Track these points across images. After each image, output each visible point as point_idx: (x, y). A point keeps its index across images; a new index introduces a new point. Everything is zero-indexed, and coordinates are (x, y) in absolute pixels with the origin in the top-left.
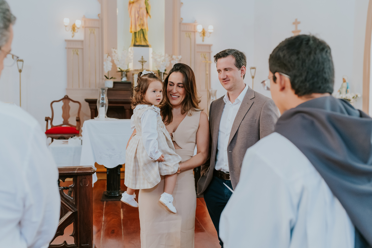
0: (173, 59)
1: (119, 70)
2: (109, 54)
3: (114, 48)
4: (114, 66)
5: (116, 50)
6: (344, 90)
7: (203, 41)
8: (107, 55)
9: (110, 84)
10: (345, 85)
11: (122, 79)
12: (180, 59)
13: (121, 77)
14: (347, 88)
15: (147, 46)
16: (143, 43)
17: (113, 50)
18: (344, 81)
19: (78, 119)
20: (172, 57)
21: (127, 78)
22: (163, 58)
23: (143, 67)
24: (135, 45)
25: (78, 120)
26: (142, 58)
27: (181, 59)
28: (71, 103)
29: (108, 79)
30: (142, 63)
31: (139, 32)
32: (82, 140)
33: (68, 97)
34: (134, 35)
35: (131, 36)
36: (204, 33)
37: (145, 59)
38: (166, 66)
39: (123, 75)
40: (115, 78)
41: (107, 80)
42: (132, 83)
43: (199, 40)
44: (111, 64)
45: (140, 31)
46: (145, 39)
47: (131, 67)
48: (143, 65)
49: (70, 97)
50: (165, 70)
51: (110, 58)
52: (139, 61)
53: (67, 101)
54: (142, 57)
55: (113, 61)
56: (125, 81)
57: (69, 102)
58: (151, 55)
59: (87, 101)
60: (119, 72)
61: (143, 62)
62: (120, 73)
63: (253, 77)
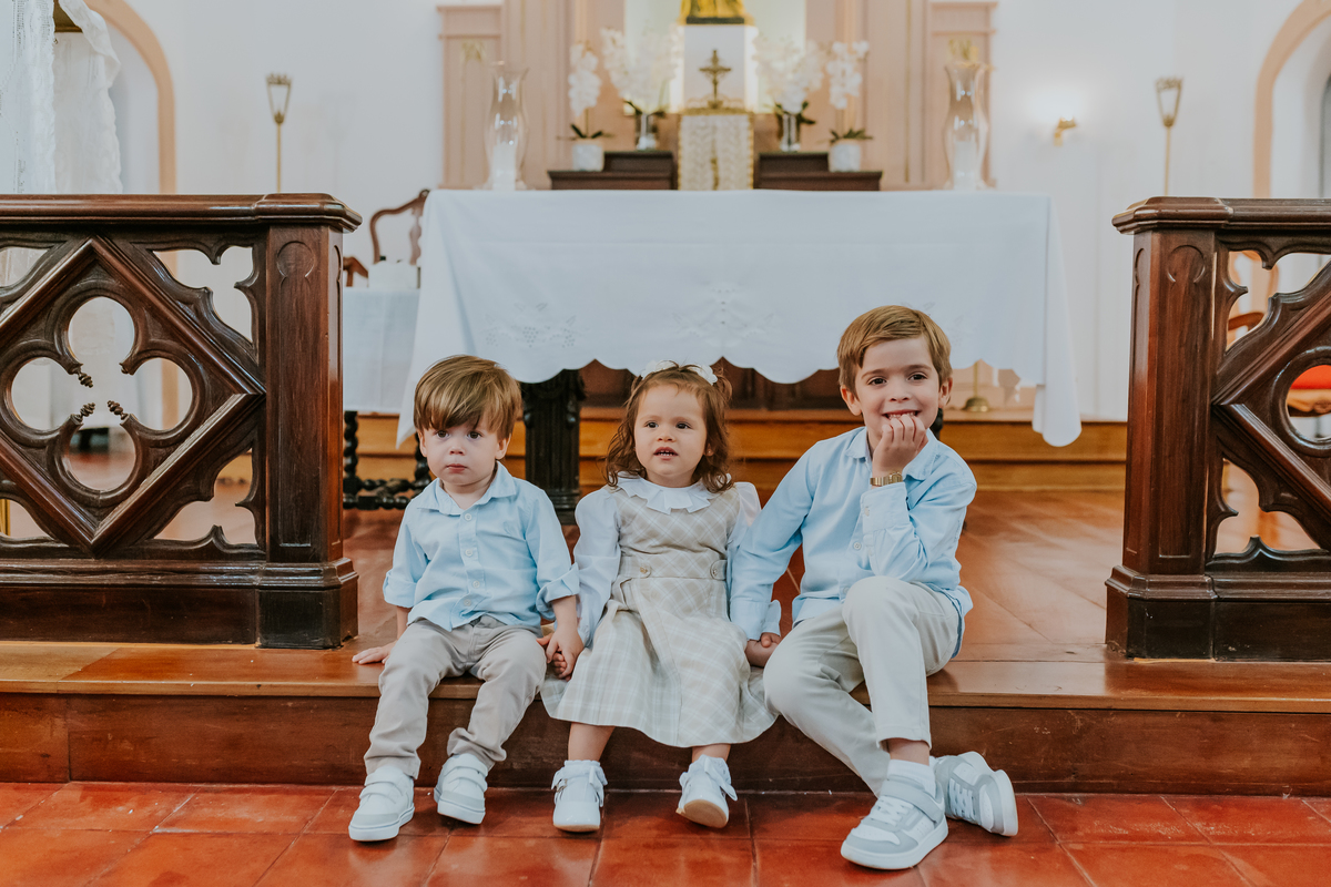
1: (629, 108)
2: (593, 47)
3: (609, 28)
4: (608, 91)
5: (617, 35)
8: (583, 47)
9: (590, 157)
11: (637, 141)
12: (861, 55)
13: (636, 135)
15: (738, 20)
16: (722, 12)
17: (606, 34)
21: (657, 138)
22: (796, 58)
23: (715, 92)
24: (691, 20)
26: (715, 59)
27: (867, 54)
29: (582, 136)
30: (712, 76)
32: (419, 269)
37: (725, 61)
38: (807, 89)
39: (643, 129)
40: (609, 136)
41: (580, 141)
42: (674, 154)
44: (597, 82)
47: (673, 101)
48: (715, 83)
50: (805, 105)
51: (592, 61)
52: (703, 70)
54: (715, 53)
55: (601, 72)
56: (651, 151)
58: (750, 50)
60: (629, 115)
61: (715, 70)
62: (633, 121)
63: (1169, 123)
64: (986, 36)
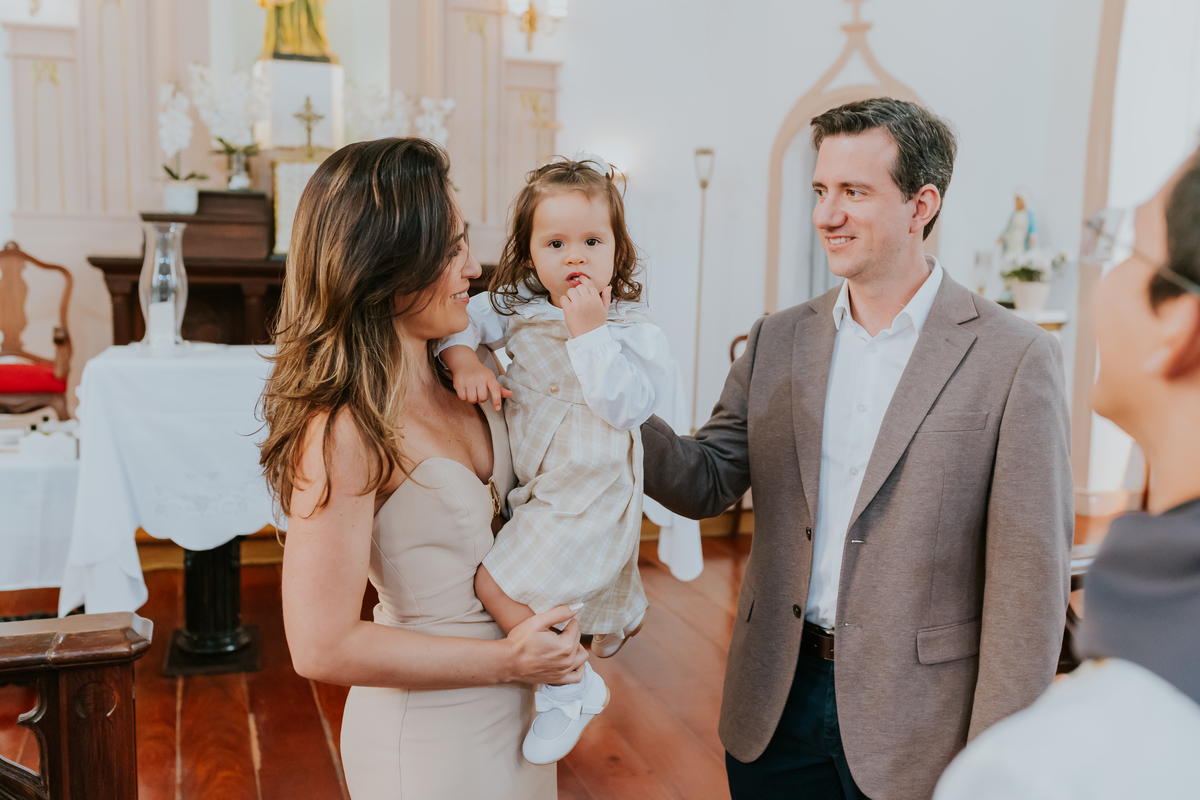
0: (421, 112)
1: (219, 146)
2: (179, 87)
3: (197, 63)
4: (200, 129)
5: (205, 71)
6: (1018, 237)
7: (529, 47)
8: (170, 88)
9: (183, 200)
10: (1021, 219)
11: (229, 180)
12: (447, 112)
13: (228, 173)
14: (1030, 230)
15: (324, 59)
16: (308, 49)
17: (195, 70)
18: (1020, 205)
19: (61, 335)
20: (417, 103)
21: (250, 177)
23: (309, 137)
24: (277, 56)
25: (62, 341)
26: (308, 105)
27: (452, 111)
28: (30, 273)
29: (175, 177)
30: (306, 122)
31: (292, 5)
33: (16, 246)
34: (273, 17)
35: (263, 20)
36: (531, 20)
37: (318, 109)
39: (235, 166)
40: (203, 178)
41: (174, 183)
42: (269, 195)
43: (514, 43)
44: (188, 123)
45: (296, 4)
46: (316, 35)
47: (265, 137)
48: (309, 130)
49: (25, 248)
51: (182, 101)
52: (299, 116)
53: (14, 261)
54: (308, 99)
55: (194, 113)
56: (244, 190)
57: (24, 267)
58: (338, 94)
59: (95, 262)
60: (219, 152)
61: (309, 117)
62: (223, 158)
63: (704, 185)
64: (552, 92)
